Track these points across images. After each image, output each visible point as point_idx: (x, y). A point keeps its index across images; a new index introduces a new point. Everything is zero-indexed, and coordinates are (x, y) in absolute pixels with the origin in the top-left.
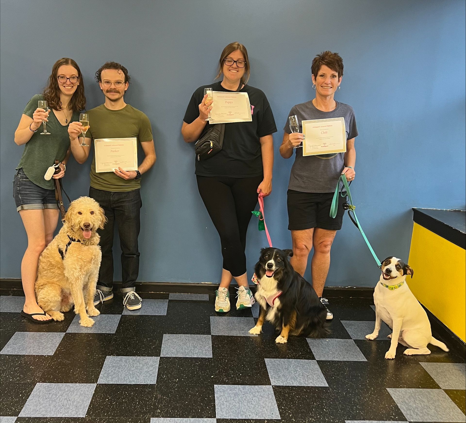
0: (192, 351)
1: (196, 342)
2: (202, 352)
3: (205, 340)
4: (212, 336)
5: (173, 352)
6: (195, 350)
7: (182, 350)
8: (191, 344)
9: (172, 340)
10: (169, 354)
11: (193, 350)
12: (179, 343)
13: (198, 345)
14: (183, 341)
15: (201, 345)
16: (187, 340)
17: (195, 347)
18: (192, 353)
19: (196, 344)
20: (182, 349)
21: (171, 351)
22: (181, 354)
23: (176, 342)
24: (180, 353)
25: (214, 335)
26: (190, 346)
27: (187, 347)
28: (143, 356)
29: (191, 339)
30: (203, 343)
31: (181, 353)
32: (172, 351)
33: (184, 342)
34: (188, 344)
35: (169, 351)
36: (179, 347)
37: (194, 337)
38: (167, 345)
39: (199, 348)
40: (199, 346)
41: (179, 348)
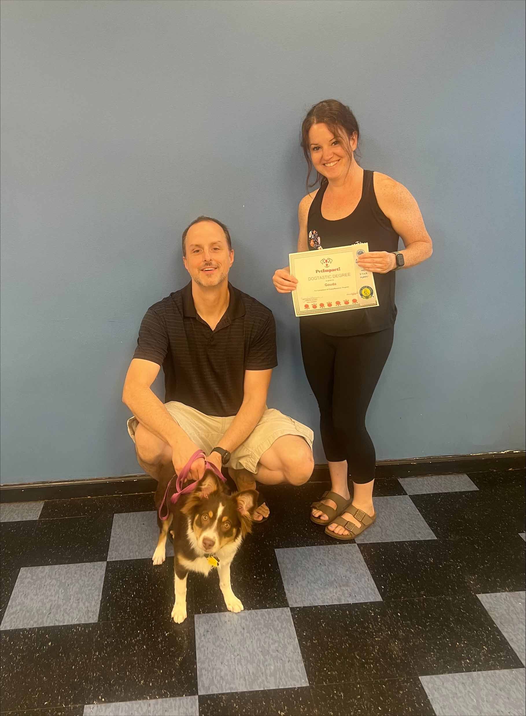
0: (261, 666)
1: (264, 635)
2: (284, 667)
3: (280, 625)
4: (292, 609)
5: (223, 674)
6: (266, 663)
7: (241, 664)
8: (254, 641)
9: (214, 633)
10: (216, 682)
11: (263, 665)
12: (230, 641)
13: (269, 646)
14: (238, 632)
15: (277, 645)
16: (246, 631)
17: (265, 652)
18: (262, 673)
19: (265, 642)
20: (239, 661)
21: (219, 671)
22: (242, 680)
23: (224, 640)
24: (238, 677)
25: (295, 606)
26: (254, 650)
27: (248, 655)
28: (161, 696)
29: (251, 624)
30: (278, 634)
31: (241, 677)
32: (221, 671)
33: (240, 635)
34: (248, 642)
35: (214, 671)
36: (233, 654)
37: (257, 618)
38: (206, 652)
39: (274, 654)
40: (273, 647)
41: (233, 660)
